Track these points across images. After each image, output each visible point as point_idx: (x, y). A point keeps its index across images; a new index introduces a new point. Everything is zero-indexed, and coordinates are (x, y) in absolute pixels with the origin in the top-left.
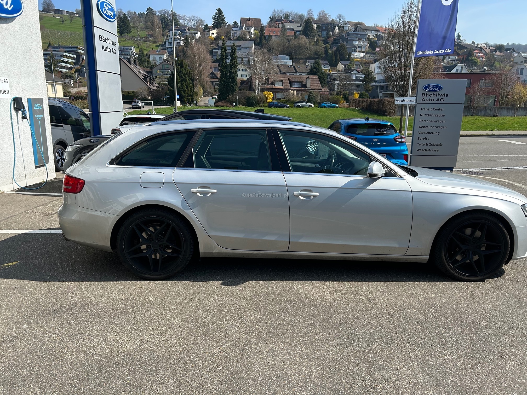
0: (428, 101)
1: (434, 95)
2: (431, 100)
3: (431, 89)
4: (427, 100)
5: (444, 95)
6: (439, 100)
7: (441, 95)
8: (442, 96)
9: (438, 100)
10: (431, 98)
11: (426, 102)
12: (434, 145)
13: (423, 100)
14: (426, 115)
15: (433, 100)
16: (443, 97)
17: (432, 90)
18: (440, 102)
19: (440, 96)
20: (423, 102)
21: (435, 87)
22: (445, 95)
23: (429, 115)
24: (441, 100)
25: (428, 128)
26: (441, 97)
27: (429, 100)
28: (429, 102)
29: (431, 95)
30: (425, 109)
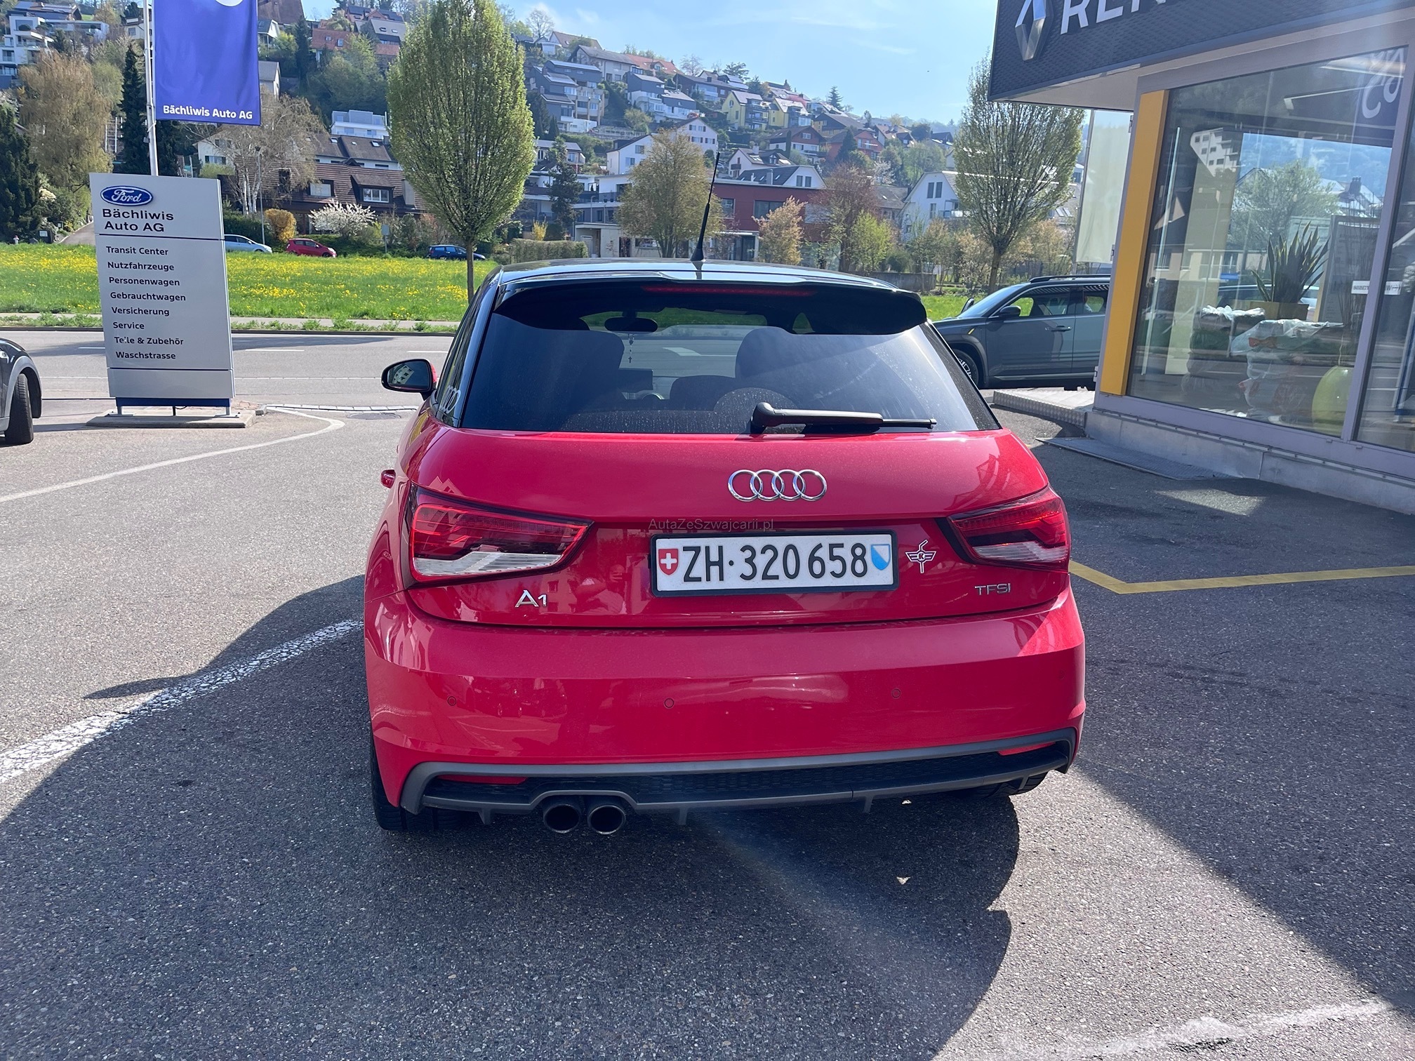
0: (121, 228)
1: (135, 215)
2: (128, 227)
3: (122, 199)
4: (119, 227)
5: (161, 216)
6: (150, 228)
7: (155, 215)
8: (157, 218)
9: (147, 226)
10: (130, 221)
11: (116, 232)
12: (159, 341)
13: (109, 225)
14: (123, 266)
15: (134, 227)
16: (160, 220)
17: (125, 202)
18: (154, 233)
19: (152, 218)
20: (109, 230)
21: (130, 194)
22: (165, 217)
23: (130, 264)
24: (157, 227)
25: (134, 297)
26: (155, 221)
27: (124, 226)
28: (124, 232)
29: (126, 215)
30: (117, 251)
